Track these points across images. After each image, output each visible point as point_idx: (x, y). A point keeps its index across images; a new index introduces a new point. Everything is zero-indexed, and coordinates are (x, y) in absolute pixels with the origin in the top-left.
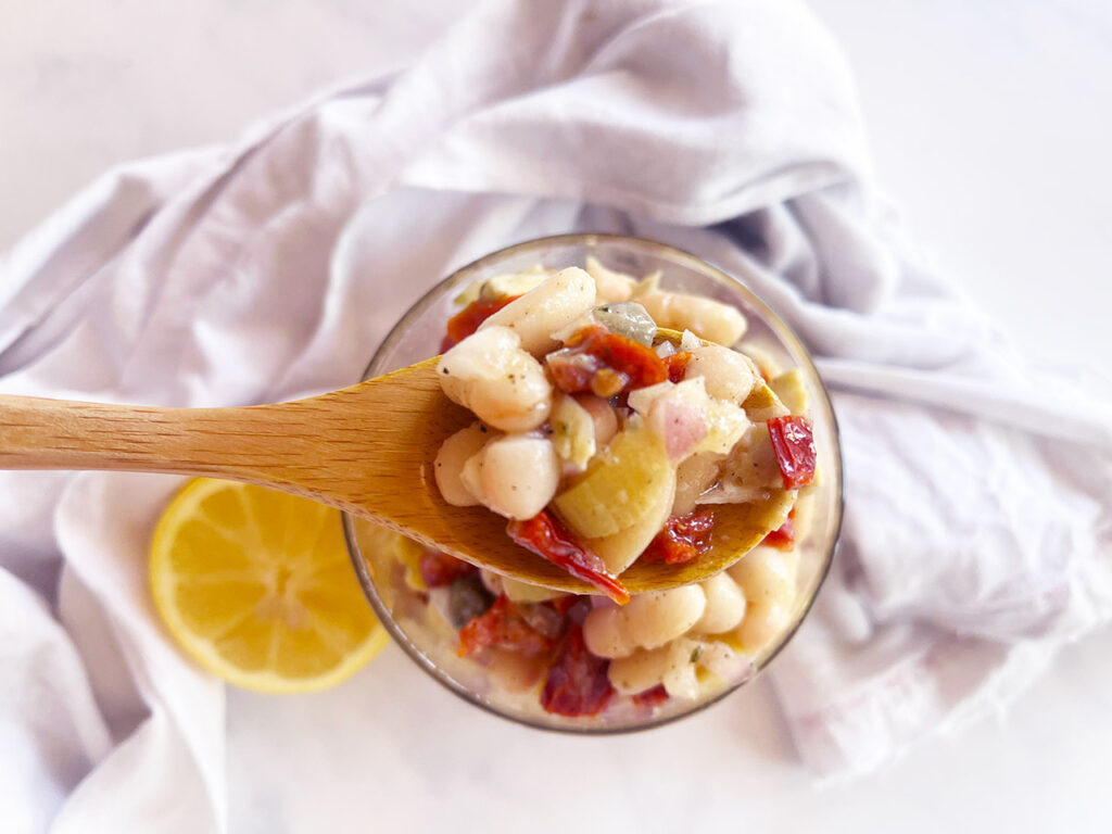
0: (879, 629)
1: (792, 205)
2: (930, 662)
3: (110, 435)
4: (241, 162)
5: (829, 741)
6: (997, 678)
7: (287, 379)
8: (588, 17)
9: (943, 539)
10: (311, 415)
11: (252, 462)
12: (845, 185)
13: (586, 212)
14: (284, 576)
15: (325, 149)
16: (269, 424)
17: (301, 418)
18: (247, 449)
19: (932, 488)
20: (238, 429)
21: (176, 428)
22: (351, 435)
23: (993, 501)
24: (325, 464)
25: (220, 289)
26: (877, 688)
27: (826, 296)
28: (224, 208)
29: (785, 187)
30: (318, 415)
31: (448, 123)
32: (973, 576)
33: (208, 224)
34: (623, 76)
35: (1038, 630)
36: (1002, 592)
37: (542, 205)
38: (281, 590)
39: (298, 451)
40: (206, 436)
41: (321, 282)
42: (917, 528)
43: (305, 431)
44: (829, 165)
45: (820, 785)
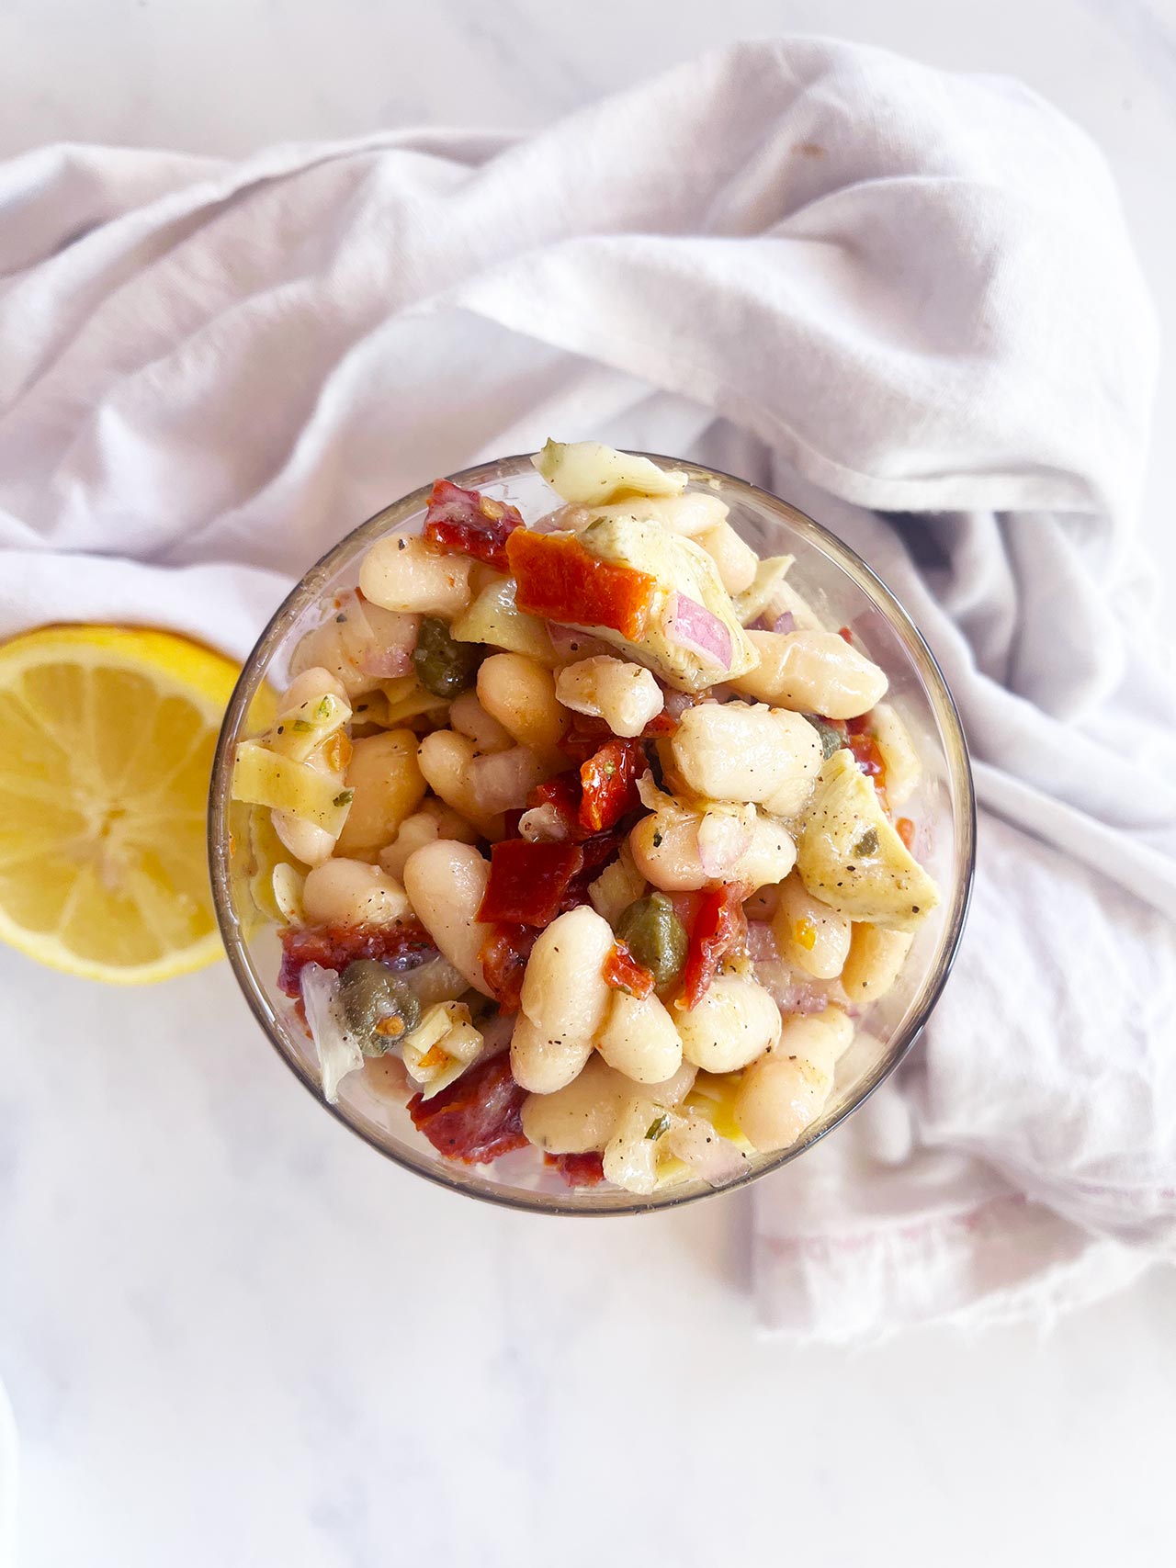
0: (921, 1153)
1: (1004, 520)
2: (973, 1221)
4: (242, 195)
5: (799, 1281)
6: (1058, 1275)
7: (209, 534)
8: (810, 149)
9: (1050, 1069)
12: (1091, 522)
13: (716, 433)
14: (116, 814)
15: (368, 215)
19: (1061, 994)
23: (1140, 1038)
25: (153, 372)
26: (888, 1232)
27: (1011, 675)
28: (199, 253)
29: (1005, 495)
31: (557, 236)
32: (1075, 1131)
33: (168, 268)
34: (831, 253)
35: (1135, 1234)
36: (1105, 1166)
37: (660, 398)
38: (106, 831)
41: (304, 409)
42: (1021, 1041)
44: (1080, 483)
45: (764, 1336)
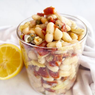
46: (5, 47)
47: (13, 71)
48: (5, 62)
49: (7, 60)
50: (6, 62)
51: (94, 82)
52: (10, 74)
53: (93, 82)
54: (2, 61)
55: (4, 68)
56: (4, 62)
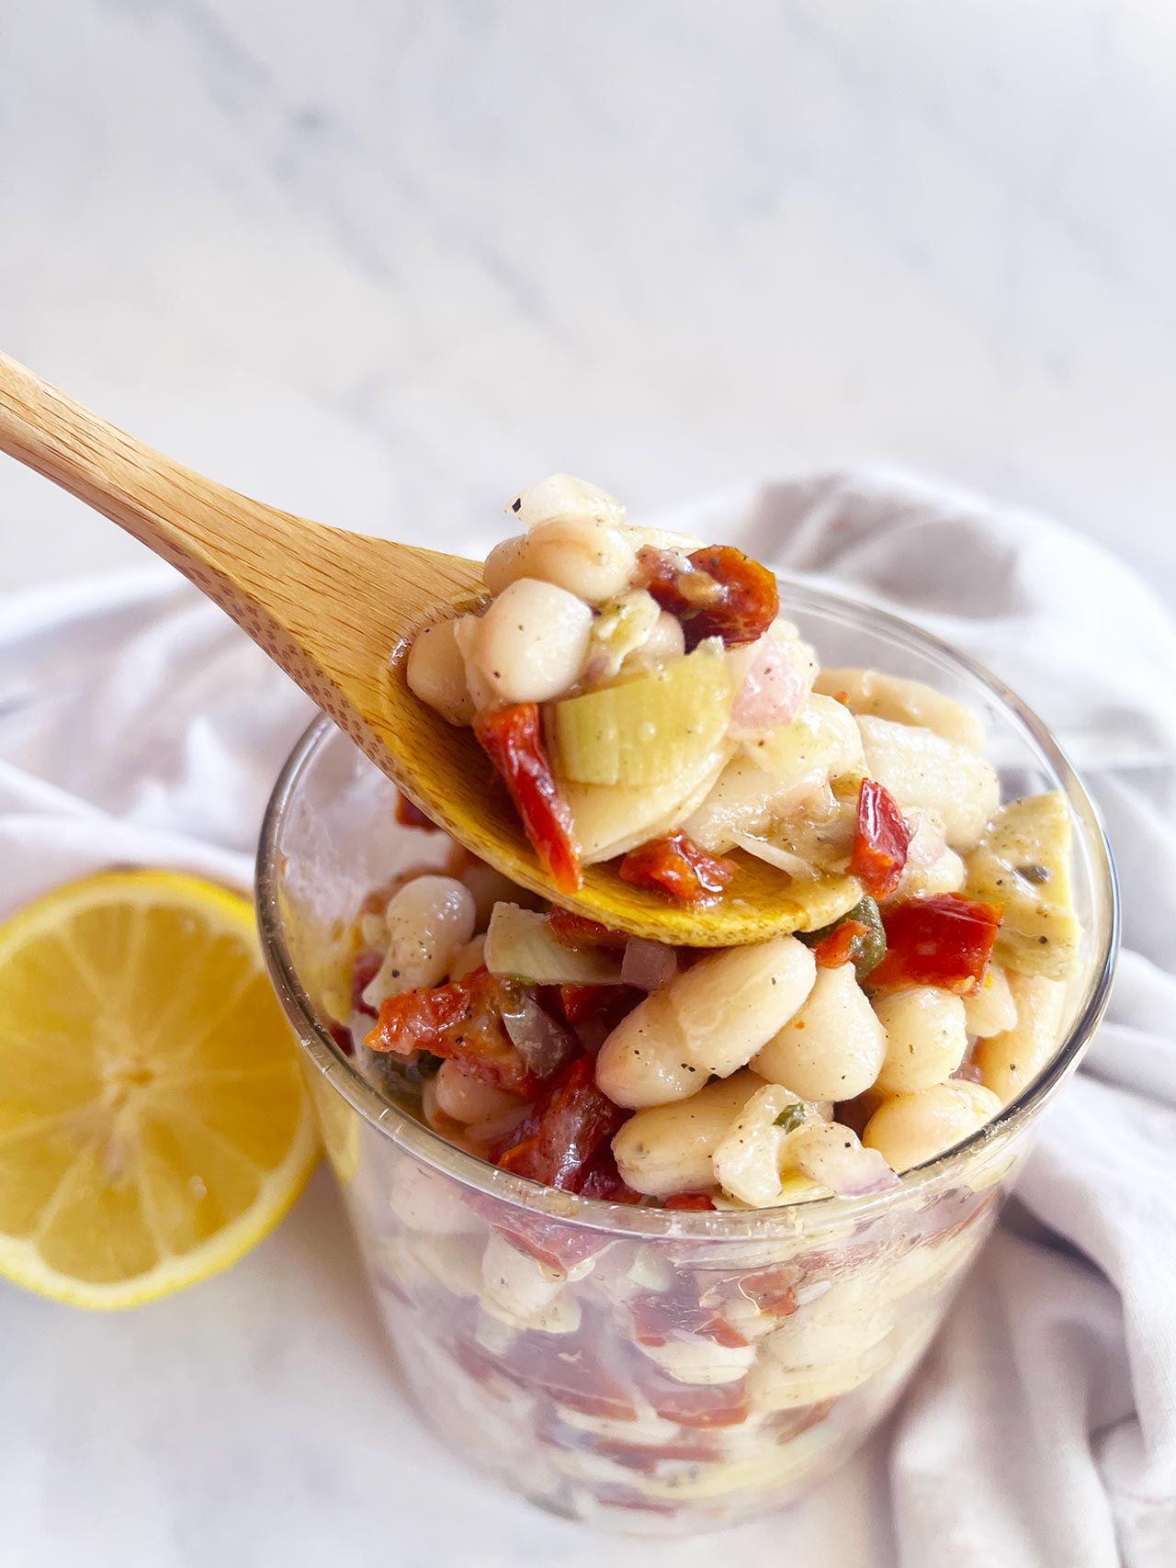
3: (61, 423)
10: (302, 532)
11: (201, 534)
14: (138, 1078)
16: (248, 514)
17: (288, 529)
18: (203, 521)
20: (209, 499)
21: (139, 460)
22: (333, 571)
24: (286, 580)
30: (310, 537)
39: (262, 553)
40: (167, 485)
43: (285, 541)
46: (125, 912)
47: (211, 1221)
48: (121, 1101)
49: (143, 1078)
50: (141, 1098)
51: (1142, 1410)
52: (181, 1249)
53: (1132, 1417)
54: (92, 1087)
55: (118, 1175)
56: (111, 1091)
